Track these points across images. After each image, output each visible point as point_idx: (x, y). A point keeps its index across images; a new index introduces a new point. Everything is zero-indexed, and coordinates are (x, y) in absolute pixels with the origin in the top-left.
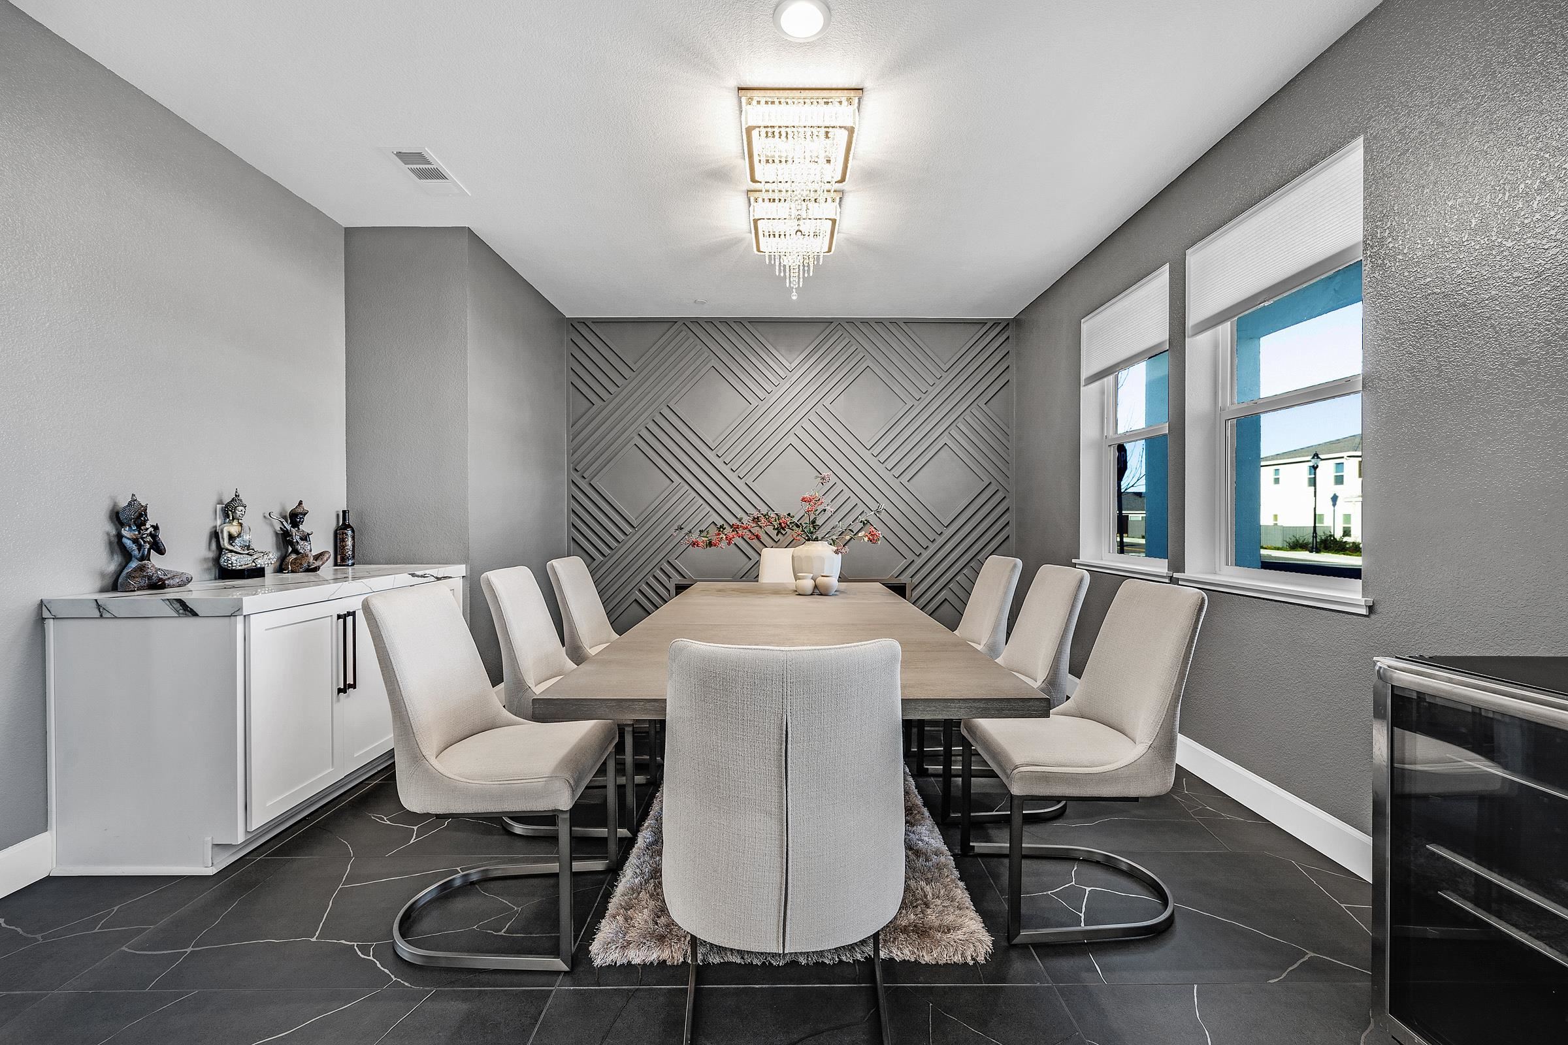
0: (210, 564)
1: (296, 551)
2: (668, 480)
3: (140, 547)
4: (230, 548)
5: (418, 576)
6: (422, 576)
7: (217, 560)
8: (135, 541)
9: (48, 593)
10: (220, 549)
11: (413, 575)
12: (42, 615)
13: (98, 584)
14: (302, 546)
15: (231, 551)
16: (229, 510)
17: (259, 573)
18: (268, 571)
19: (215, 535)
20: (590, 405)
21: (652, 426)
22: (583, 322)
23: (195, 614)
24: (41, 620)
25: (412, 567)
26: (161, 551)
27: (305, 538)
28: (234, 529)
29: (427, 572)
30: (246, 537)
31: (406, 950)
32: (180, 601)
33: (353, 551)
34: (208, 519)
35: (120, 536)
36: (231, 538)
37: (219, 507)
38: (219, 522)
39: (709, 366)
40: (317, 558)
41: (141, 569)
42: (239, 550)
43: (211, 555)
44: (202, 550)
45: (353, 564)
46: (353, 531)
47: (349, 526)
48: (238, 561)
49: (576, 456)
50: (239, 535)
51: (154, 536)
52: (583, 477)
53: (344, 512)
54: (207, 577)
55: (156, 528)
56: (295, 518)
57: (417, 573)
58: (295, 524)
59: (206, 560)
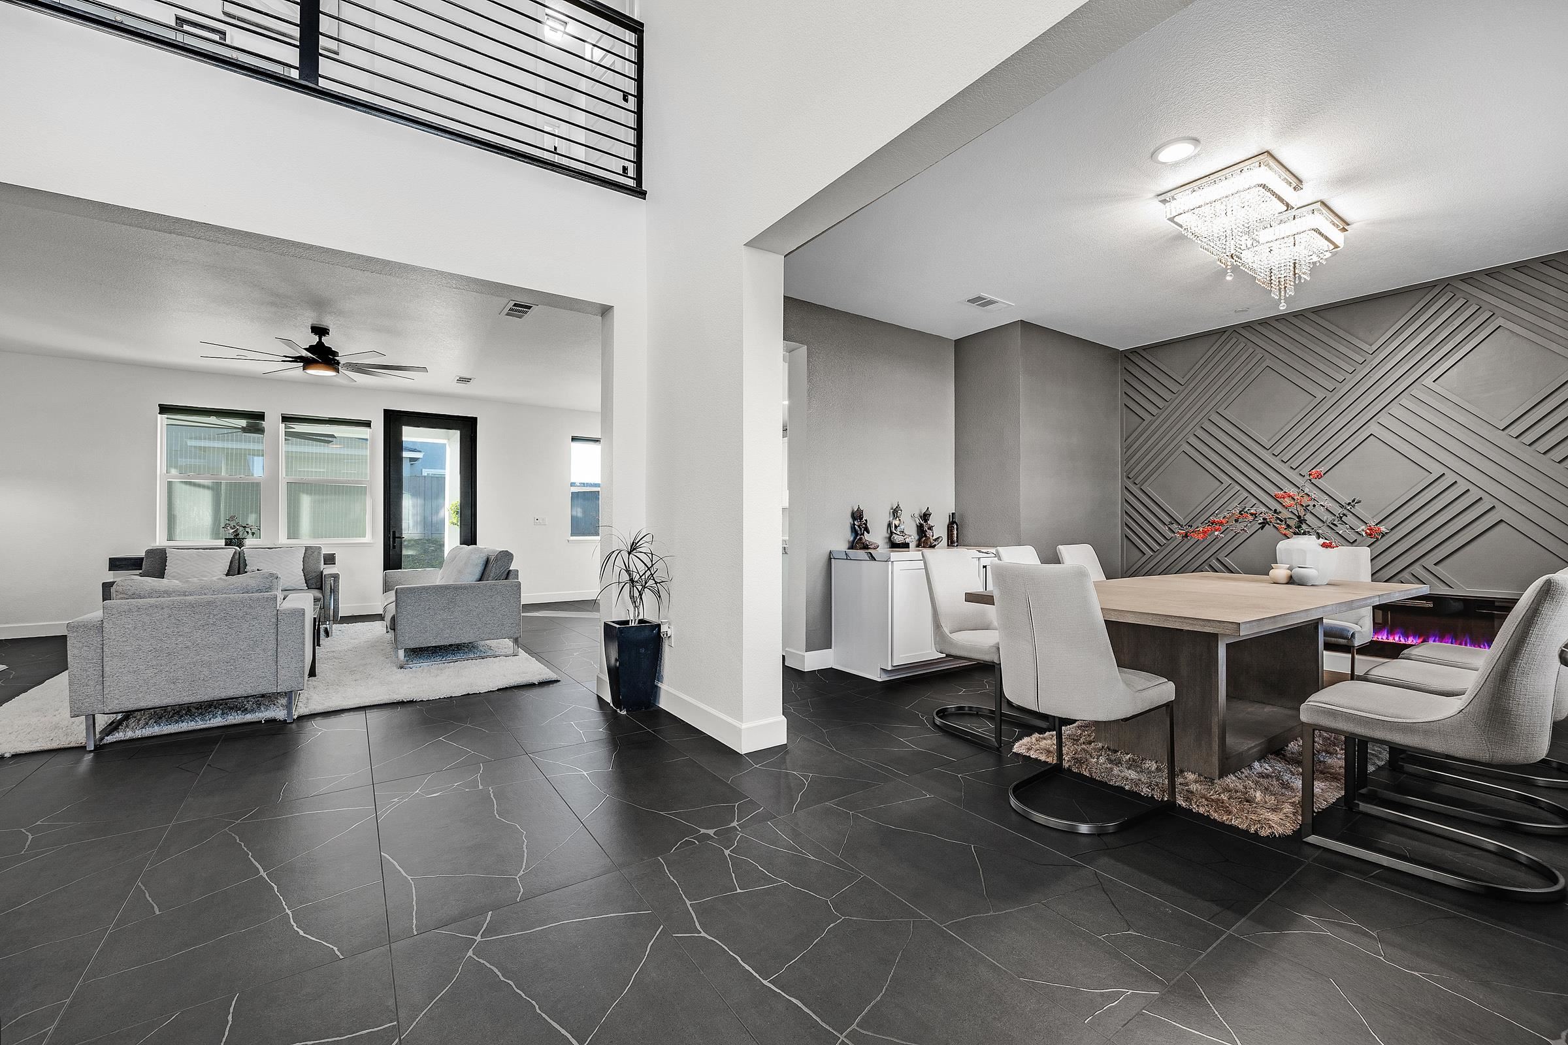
0: (888, 540)
1: (926, 536)
2: (1217, 481)
3: (861, 529)
4: (895, 532)
5: (983, 552)
6: (985, 553)
7: (890, 538)
8: (859, 526)
9: (833, 548)
10: (892, 533)
11: (979, 551)
12: (830, 557)
13: (847, 547)
14: (929, 533)
15: (895, 534)
16: (895, 512)
17: (906, 546)
18: (912, 545)
19: (889, 525)
20: (1141, 420)
21: (1200, 433)
22: (1134, 351)
23: (875, 560)
24: (830, 559)
25: (979, 548)
26: (868, 532)
27: (930, 528)
28: (897, 522)
29: (989, 550)
30: (902, 527)
31: (938, 721)
32: (870, 553)
33: (957, 537)
34: (886, 517)
35: (854, 524)
36: (896, 527)
37: (892, 511)
38: (891, 519)
39: (1264, 365)
40: (935, 540)
41: (861, 539)
42: (899, 533)
43: (888, 536)
44: (884, 533)
45: (957, 546)
46: (957, 525)
47: (955, 522)
48: (898, 539)
49: (1128, 465)
50: (899, 526)
51: (866, 524)
52: (1135, 483)
53: (953, 513)
54: (886, 547)
55: (866, 520)
56: (925, 517)
57: (982, 551)
58: (926, 521)
59: (886, 538)
